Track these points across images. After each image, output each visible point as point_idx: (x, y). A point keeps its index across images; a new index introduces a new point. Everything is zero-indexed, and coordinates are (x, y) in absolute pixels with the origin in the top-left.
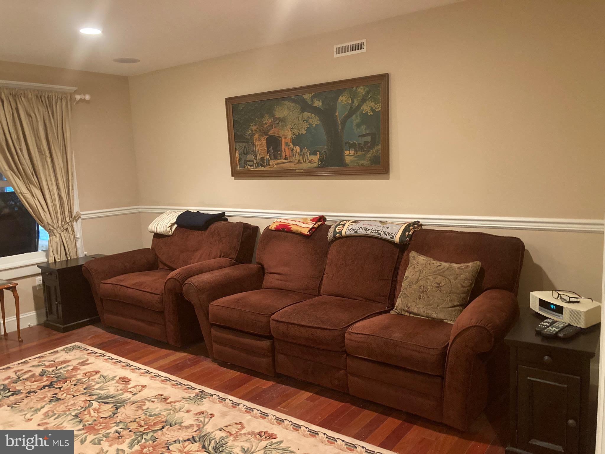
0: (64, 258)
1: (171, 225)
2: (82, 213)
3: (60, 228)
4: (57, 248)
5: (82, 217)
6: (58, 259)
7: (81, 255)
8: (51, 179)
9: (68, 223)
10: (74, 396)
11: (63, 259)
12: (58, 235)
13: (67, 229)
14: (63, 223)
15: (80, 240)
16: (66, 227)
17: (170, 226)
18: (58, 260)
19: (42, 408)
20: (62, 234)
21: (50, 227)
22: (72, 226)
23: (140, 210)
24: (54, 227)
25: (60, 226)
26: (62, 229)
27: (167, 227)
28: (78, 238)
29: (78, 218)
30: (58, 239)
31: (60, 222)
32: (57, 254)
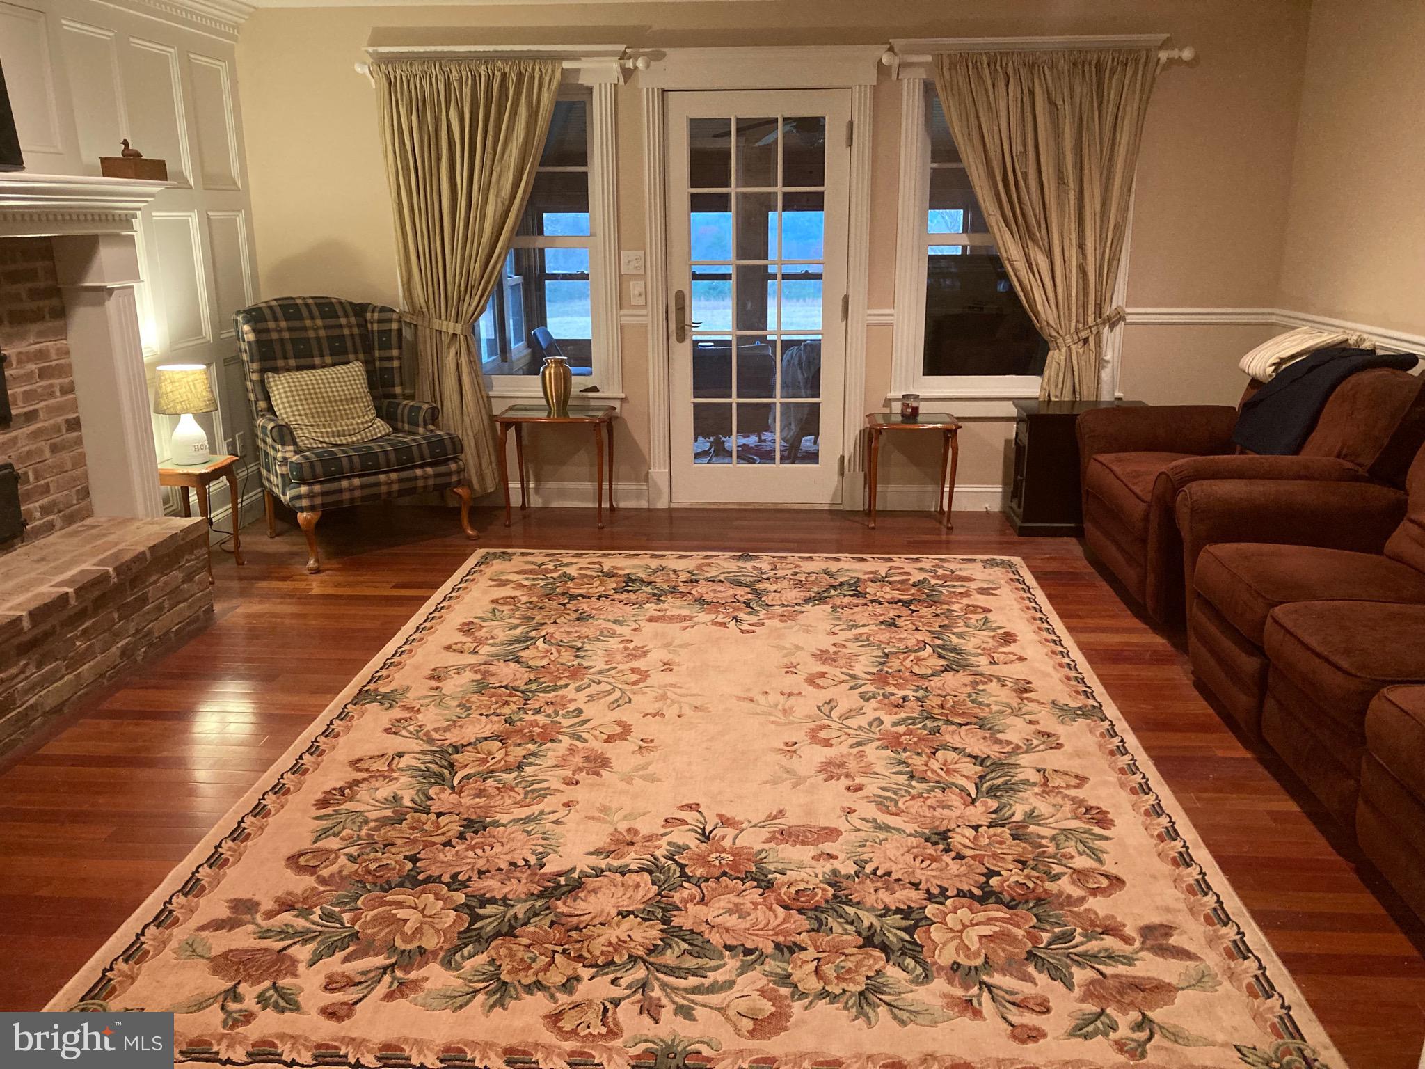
0: (1067, 397)
1: (1277, 360)
2: (1128, 310)
3: (1072, 335)
4: (1058, 375)
5: (1129, 319)
6: (1056, 397)
7: (1106, 397)
8: (1070, 233)
9: (1090, 328)
10: (917, 629)
11: (1067, 399)
12: (1064, 349)
13: (1086, 340)
14: (1080, 326)
15: (1110, 366)
16: (1083, 334)
17: (1274, 364)
18: (1053, 399)
19: (864, 626)
20: (1073, 347)
21: (1051, 330)
22: (1098, 335)
23: (1274, 319)
24: (1058, 333)
25: (1073, 330)
26: (1075, 337)
27: (1268, 363)
28: (1107, 362)
29: (1119, 320)
30: (1063, 358)
31: (1073, 324)
32: (1056, 386)
